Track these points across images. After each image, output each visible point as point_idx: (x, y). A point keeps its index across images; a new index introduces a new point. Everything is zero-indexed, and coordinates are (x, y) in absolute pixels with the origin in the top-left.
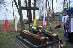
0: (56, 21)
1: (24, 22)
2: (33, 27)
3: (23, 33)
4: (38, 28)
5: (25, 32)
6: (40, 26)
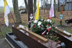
1: (20, 10)
2: (35, 21)
5: (21, 29)
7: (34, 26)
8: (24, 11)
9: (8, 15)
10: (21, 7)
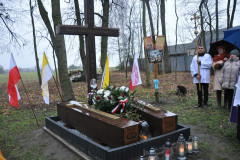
0: (176, 72)
1: (70, 75)
2: (100, 91)
3: (69, 109)
4: (116, 94)
5: (75, 106)
6: (123, 88)
7: (98, 98)
8: (79, 76)
9: (49, 83)
10: (72, 67)
